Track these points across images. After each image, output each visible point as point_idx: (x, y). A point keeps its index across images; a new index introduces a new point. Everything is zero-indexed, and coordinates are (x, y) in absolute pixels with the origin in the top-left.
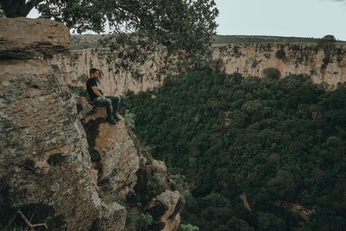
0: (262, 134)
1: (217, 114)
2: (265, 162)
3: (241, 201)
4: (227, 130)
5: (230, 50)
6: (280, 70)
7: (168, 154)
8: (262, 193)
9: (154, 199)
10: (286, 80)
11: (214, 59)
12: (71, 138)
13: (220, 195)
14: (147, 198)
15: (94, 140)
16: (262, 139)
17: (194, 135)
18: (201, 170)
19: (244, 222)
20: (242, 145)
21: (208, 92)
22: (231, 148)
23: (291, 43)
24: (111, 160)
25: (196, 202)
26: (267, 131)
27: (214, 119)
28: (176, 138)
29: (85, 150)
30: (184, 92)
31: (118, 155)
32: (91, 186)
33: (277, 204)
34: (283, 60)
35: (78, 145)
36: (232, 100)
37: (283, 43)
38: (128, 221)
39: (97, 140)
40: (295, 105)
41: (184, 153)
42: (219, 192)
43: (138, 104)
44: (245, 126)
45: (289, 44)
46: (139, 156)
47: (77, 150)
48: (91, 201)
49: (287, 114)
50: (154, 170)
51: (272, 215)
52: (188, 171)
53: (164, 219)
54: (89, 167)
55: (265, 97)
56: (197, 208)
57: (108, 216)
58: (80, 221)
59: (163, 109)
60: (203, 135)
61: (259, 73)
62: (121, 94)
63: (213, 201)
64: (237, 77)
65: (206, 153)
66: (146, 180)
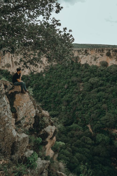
0: (98, 94)
1: (76, 84)
2: (100, 108)
3: (88, 128)
4: (81, 92)
5: (83, 52)
6: (108, 62)
7: (51, 105)
8: (98, 124)
9: (43, 130)
10: (111, 67)
11: (75, 56)
12: (2, 105)
13: (77, 125)
14: (39, 129)
15: (13, 102)
16: (98, 97)
17: (64, 95)
18: (68, 113)
19: (89, 138)
20: (89, 100)
21: (71, 73)
22: (83, 102)
23: (114, 49)
24: (22, 112)
25: (65, 129)
26: (101, 93)
27: (75, 87)
28: (55, 96)
29: (9, 110)
30: (59, 73)
31: (25, 109)
32: (12, 127)
33: (106, 129)
34: (110, 57)
35: (5, 108)
36: (83, 77)
37: (110, 49)
38: (30, 141)
39: (15, 102)
40: (115, 80)
41: (59, 104)
42: (77, 124)
43: (36, 79)
44: (90, 91)
45: (112, 49)
46: (35, 109)
47: (5, 110)
48: (12, 133)
49: (111, 84)
50: (43, 116)
51: (103, 135)
52: (61, 113)
53: (48, 140)
54: (11, 118)
55: (100, 76)
56: (66, 132)
57: (20, 140)
58: (7, 143)
59: (48, 81)
60: (69, 95)
61: (97, 63)
62: (27, 74)
63: (74, 128)
64: (86, 65)
65: (70, 104)
66: (39, 121)
